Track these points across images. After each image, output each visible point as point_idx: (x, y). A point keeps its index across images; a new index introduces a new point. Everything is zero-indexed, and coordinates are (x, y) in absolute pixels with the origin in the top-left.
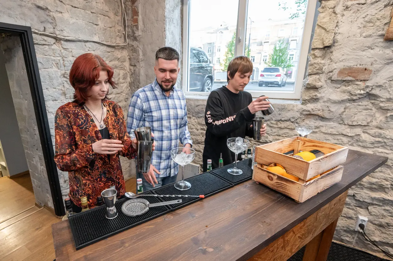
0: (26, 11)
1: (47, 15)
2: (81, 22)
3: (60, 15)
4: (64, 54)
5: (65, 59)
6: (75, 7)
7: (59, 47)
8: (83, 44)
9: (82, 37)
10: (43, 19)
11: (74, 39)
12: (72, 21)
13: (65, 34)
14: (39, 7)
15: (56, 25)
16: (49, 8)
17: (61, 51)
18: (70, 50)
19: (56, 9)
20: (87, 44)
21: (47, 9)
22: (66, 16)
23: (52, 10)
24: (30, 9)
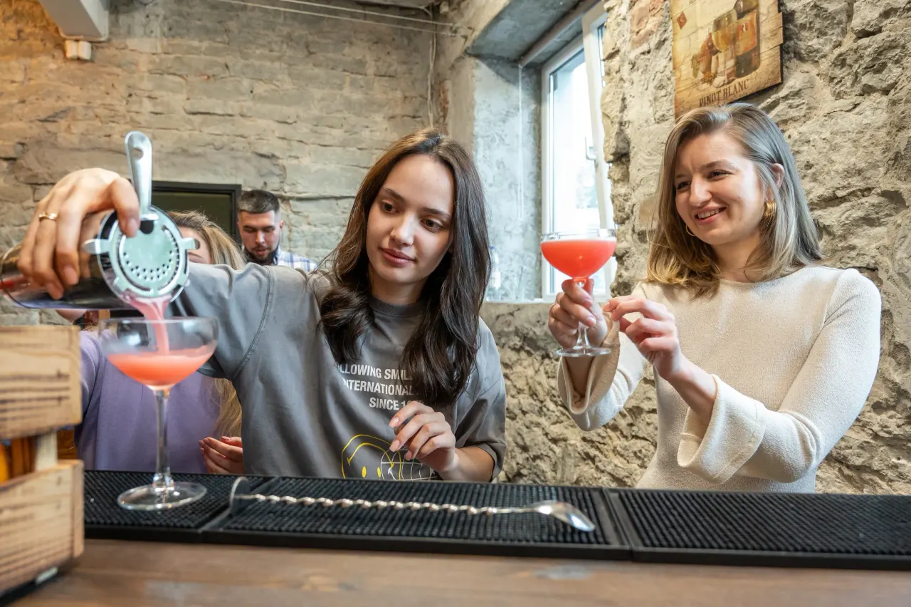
0: (241, 163)
1: (275, 165)
2: (332, 167)
3: (294, 162)
4: (293, 222)
5: (293, 228)
6: (325, 146)
7: (286, 210)
8: (333, 202)
9: (329, 192)
10: (264, 171)
11: (315, 195)
12: (315, 167)
13: (300, 188)
14: (262, 156)
15: (285, 178)
16: (277, 154)
17: (288, 216)
18: (306, 214)
19: (288, 154)
20: (340, 202)
21: (273, 156)
22: (306, 161)
23: (281, 156)
24: (248, 160)
